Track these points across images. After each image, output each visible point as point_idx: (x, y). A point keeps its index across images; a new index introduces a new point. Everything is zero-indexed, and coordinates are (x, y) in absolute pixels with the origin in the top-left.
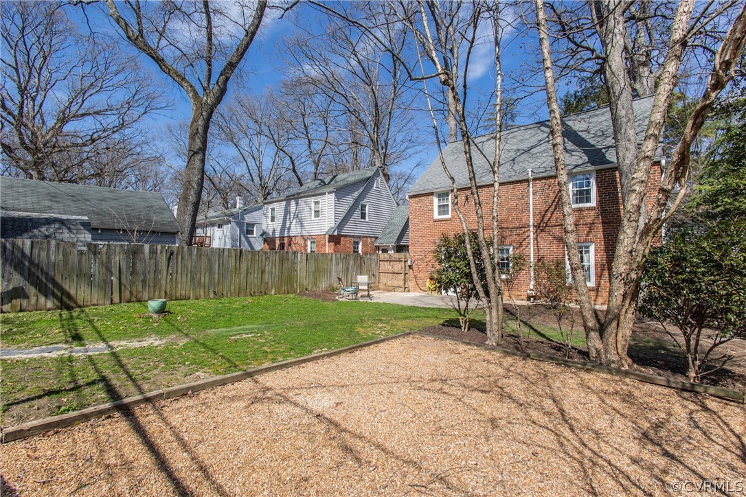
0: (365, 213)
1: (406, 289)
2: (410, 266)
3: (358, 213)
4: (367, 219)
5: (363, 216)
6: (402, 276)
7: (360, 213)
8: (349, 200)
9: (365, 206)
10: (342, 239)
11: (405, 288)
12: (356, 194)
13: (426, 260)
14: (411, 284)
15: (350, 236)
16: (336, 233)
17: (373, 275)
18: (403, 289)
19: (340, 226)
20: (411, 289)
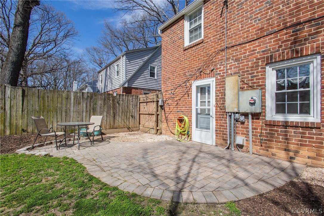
0: (154, 73)
1: (158, 132)
2: (161, 106)
3: (147, 73)
4: (156, 78)
5: (152, 75)
6: (154, 118)
7: (149, 72)
8: (139, 62)
9: (154, 68)
10: (133, 90)
11: (158, 130)
12: (146, 58)
13: (176, 99)
14: (163, 126)
15: (140, 89)
16: (126, 85)
17: (132, 116)
18: (155, 131)
19: (131, 80)
20: (163, 132)
